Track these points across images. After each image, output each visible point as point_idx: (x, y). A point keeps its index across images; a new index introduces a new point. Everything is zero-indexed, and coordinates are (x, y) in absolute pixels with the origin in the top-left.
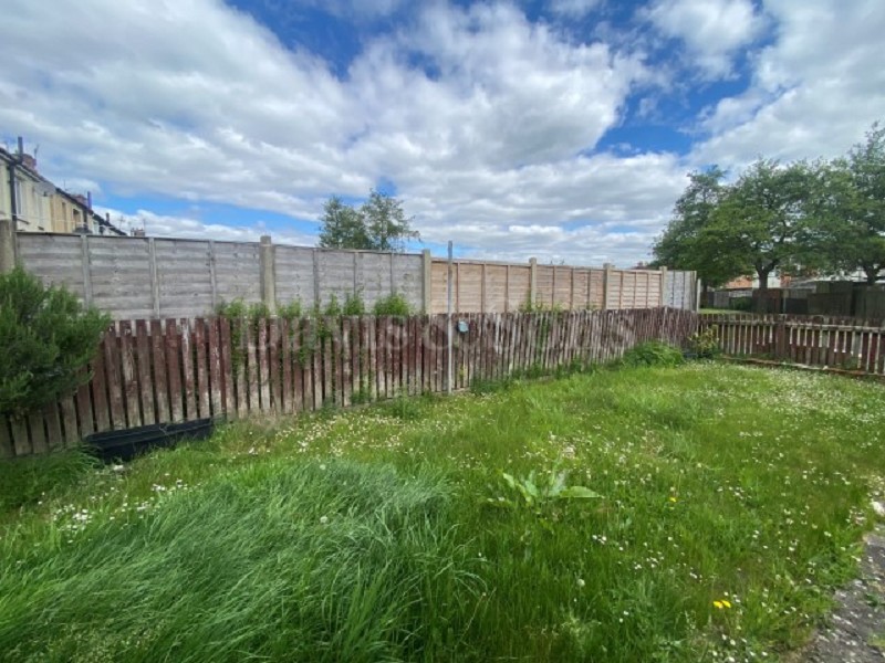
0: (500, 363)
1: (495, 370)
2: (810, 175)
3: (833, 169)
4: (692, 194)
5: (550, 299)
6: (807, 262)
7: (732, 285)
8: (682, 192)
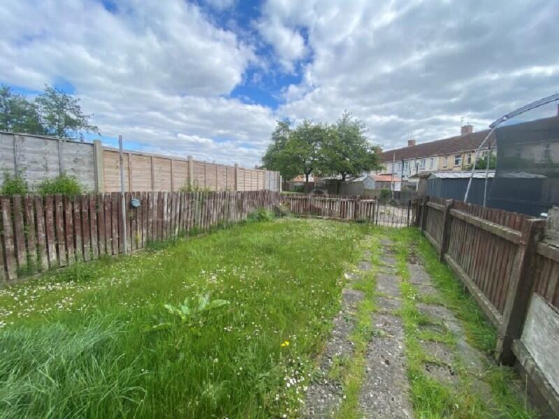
0: (168, 228)
1: (165, 233)
2: (323, 130)
3: (331, 128)
4: (278, 131)
5: (203, 184)
6: (322, 170)
7: (296, 180)
8: (274, 129)
